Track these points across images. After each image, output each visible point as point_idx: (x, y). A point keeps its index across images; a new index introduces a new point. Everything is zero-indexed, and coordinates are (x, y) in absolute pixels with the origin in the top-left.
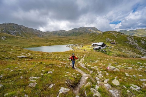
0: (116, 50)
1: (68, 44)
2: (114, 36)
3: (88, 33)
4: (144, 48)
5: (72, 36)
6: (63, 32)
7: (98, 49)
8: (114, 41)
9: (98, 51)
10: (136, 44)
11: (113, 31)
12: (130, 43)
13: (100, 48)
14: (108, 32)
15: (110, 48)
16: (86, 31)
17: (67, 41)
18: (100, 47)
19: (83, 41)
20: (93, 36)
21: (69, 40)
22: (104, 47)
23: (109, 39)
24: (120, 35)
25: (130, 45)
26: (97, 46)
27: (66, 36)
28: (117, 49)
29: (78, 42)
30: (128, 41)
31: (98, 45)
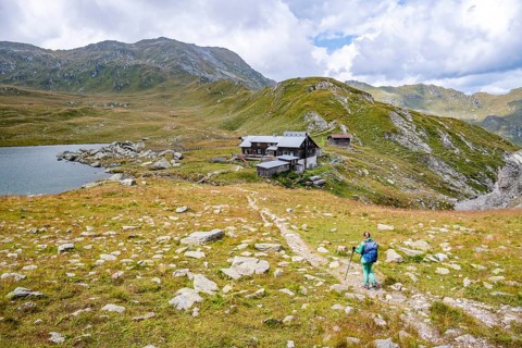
0: (363, 174)
1: (69, 142)
2: (339, 106)
3: (194, 77)
4: (451, 166)
5: (93, 87)
6: (19, 58)
7: (284, 174)
8: (344, 128)
9: (287, 185)
10: (425, 145)
11: (331, 80)
12: (403, 141)
13: (292, 166)
14: (307, 80)
15: (337, 168)
16: (186, 68)
17: (61, 124)
18: (291, 157)
19: (174, 124)
20: (231, 101)
21: (73, 114)
22: (312, 160)
23: (317, 117)
24: (363, 103)
25: (405, 149)
26: (275, 153)
27: (46, 84)
28: (366, 172)
29: (141, 129)
30: (395, 131)
31: (282, 150)
